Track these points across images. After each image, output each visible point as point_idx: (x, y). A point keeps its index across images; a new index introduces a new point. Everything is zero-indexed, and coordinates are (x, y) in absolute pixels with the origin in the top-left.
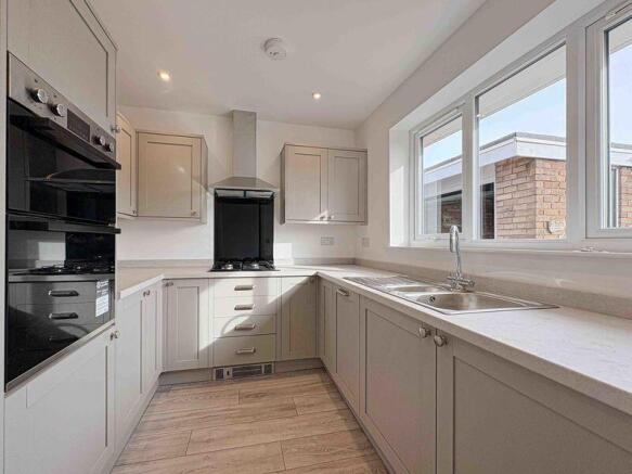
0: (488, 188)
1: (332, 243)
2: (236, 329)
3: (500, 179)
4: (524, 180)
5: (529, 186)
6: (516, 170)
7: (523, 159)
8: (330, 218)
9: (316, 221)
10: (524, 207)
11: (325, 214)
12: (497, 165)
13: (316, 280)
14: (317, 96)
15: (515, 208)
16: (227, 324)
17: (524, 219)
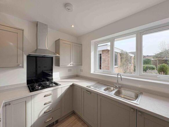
0: (101, 55)
1: (71, 71)
2: (45, 113)
3: (103, 53)
4: (107, 54)
5: (108, 56)
6: (106, 52)
7: (107, 50)
8: (73, 64)
9: (69, 65)
10: (107, 60)
11: (72, 63)
12: (102, 50)
13: (73, 86)
14: (73, 26)
15: (106, 60)
16: (41, 112)
17: (107, 62)
